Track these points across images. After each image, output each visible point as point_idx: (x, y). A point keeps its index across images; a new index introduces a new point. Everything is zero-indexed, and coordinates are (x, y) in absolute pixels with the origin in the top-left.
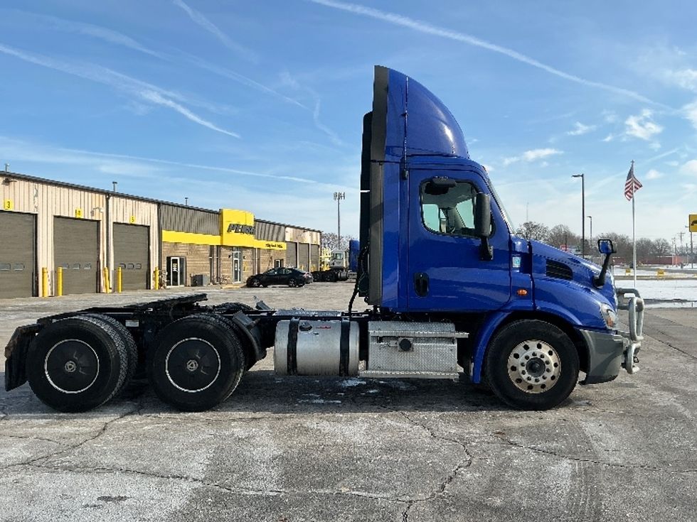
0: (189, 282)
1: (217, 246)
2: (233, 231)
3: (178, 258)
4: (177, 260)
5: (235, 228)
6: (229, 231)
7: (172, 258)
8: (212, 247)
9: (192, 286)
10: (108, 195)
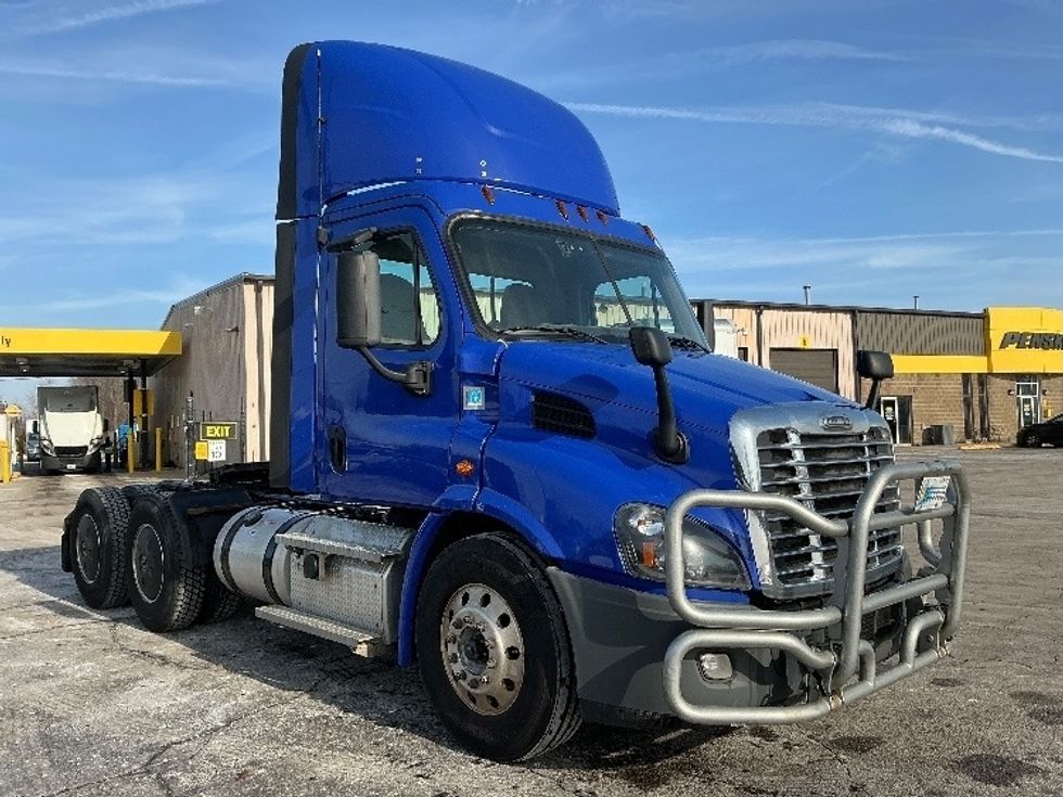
0: (918, 438)
1: (980, 375)
2: (1012, 347)
3: (895, 398)
4: (894, 401)
5: (1015, 339)
6: (1003, 346)
7: (883, 398)
8: (966, 377)
9: (924, 444)
10: (759, 308)
